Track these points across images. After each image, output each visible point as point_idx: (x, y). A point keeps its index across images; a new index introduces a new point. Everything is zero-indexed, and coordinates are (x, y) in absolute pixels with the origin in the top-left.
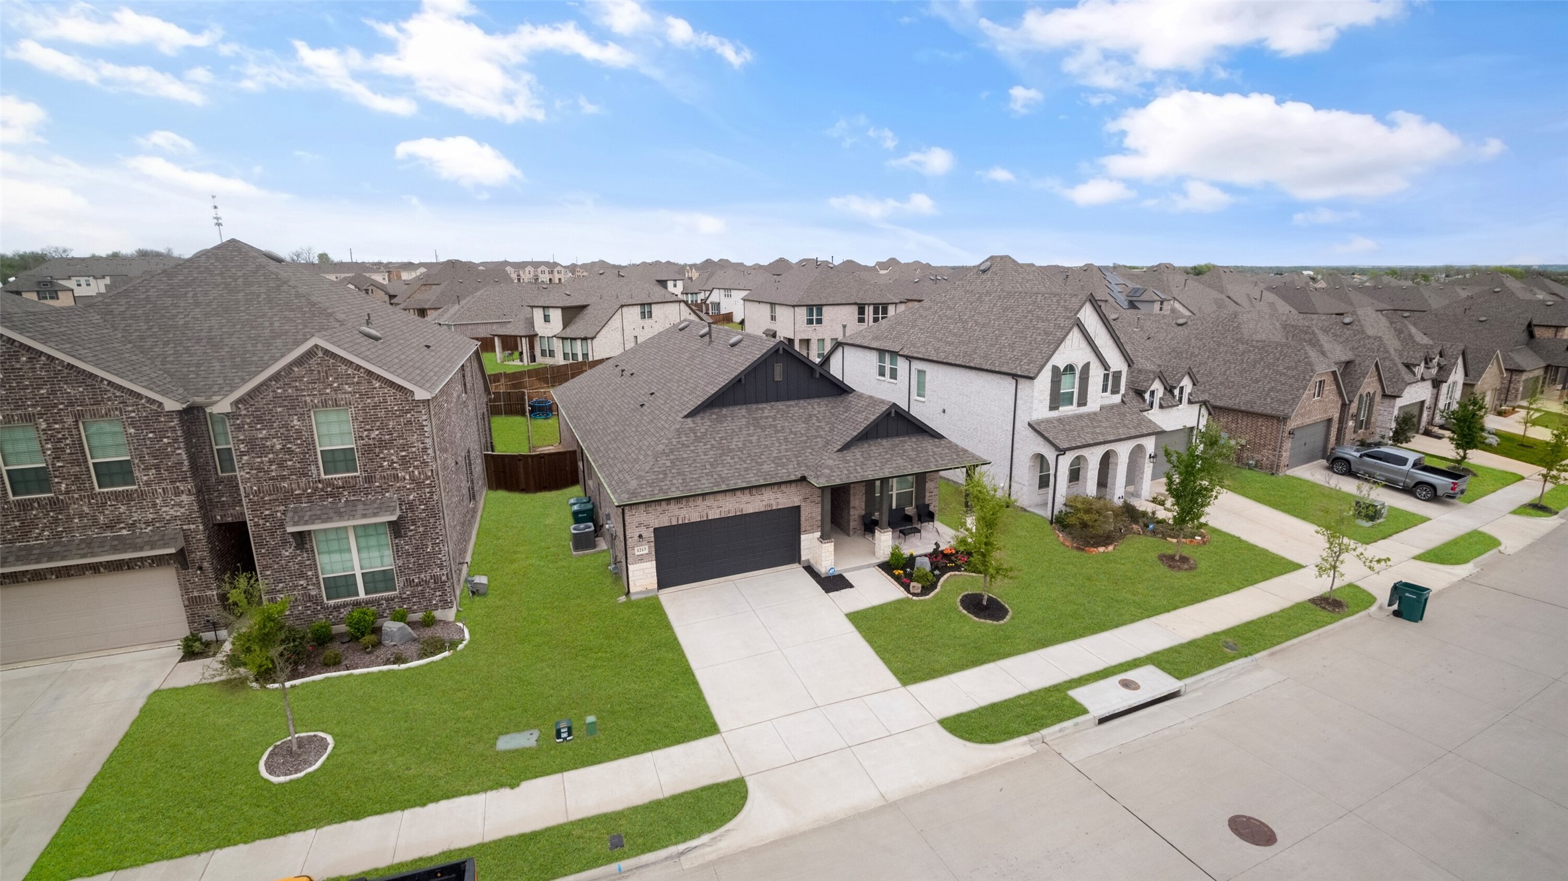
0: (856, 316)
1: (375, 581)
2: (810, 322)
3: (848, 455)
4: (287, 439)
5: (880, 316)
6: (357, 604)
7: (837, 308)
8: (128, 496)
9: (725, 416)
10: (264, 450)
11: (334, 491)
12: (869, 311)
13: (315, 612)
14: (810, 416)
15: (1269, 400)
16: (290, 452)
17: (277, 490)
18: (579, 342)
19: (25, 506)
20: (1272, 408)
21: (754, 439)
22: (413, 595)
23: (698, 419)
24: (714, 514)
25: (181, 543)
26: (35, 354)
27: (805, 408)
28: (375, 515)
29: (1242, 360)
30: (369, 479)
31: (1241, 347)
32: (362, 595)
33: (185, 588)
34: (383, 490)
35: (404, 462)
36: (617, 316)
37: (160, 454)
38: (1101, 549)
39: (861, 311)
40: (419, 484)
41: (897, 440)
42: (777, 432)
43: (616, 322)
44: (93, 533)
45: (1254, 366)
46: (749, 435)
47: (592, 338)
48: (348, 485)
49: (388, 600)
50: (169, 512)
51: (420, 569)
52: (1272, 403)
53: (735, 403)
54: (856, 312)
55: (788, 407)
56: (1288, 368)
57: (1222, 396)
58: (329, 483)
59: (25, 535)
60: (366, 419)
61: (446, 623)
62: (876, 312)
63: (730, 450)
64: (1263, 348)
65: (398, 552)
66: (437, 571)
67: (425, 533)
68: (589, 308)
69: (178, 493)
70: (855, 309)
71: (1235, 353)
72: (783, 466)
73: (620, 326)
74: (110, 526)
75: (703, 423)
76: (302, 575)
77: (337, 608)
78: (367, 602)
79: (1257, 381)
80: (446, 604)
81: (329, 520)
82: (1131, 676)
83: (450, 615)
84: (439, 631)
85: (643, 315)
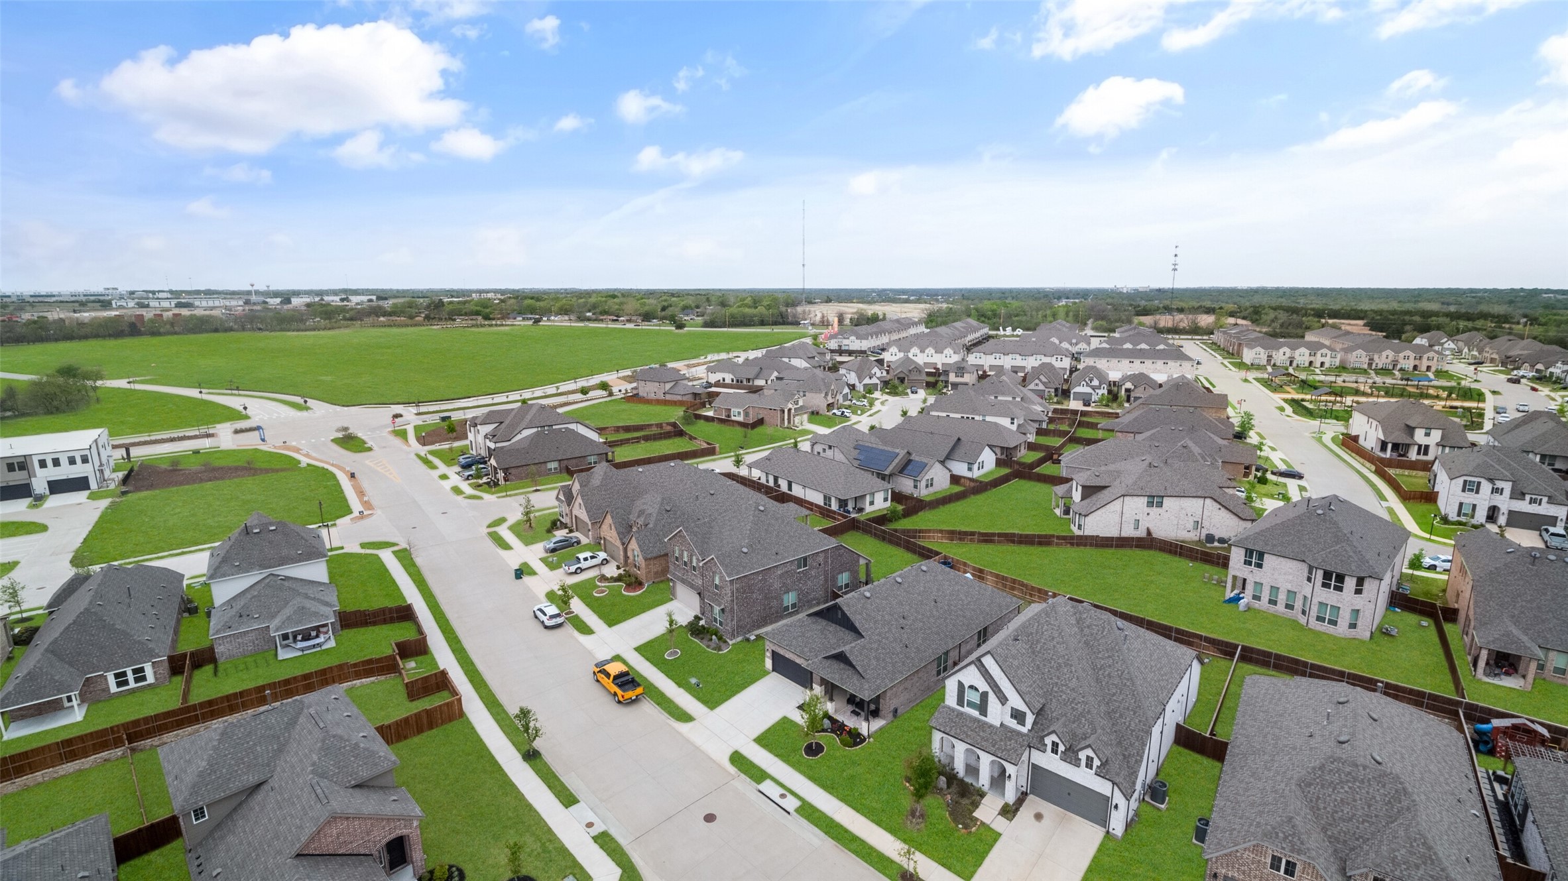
0: (1306, 574)
1: (720, 623)
2: (1248, 563)
4: (710, 577)
5: (1333, 583)
7: (1282, 559)
8: (695, 575)
9: (818, 622)
10: (707, 578)
12: (1318, 575)
13: (711, 624)
14: (837, 636)
15: (1220, 836)
16: (710, 580)
17: (707, 588)
19: (684, 569)
20: (1213, 841)
22: (725, 631)
24: (787, 656)
25: (699, 591)
26: (687, 538)
27: (838, 631)
28: (718, 606)
30: (720, 595)
32: (718, 625)
34: (722, 600)
35: (725, 594)
39: (1311, 571)
40: (728, 602)
41: (847, 667)
44: (690, 580)
47: (1085, 516)
48: (717, 594)
49: (721, 630)
50: (699, 582)
51: (726, 625)
52: (1218, 838)
53: (826, 619)
54: (1305, 569)
55: (833, 627)
56: (1258, 824)
58: (714, 592)
60: (720, 579)
62: (1327, 577)
65: (723, 617)
66: (729, 628)
67: (728, 616)
68: (1105, 491)
69: (701, 579)
70: (1303, 567)
73: (1119, 510)
74: (693, 581)
76: (710, 613)
77: (714, 625)
78: (719, 628)
79: (1242, 817)
82: (789, 796)
83: (731, 643)
84: (723, 645)
85: (1150, 504)
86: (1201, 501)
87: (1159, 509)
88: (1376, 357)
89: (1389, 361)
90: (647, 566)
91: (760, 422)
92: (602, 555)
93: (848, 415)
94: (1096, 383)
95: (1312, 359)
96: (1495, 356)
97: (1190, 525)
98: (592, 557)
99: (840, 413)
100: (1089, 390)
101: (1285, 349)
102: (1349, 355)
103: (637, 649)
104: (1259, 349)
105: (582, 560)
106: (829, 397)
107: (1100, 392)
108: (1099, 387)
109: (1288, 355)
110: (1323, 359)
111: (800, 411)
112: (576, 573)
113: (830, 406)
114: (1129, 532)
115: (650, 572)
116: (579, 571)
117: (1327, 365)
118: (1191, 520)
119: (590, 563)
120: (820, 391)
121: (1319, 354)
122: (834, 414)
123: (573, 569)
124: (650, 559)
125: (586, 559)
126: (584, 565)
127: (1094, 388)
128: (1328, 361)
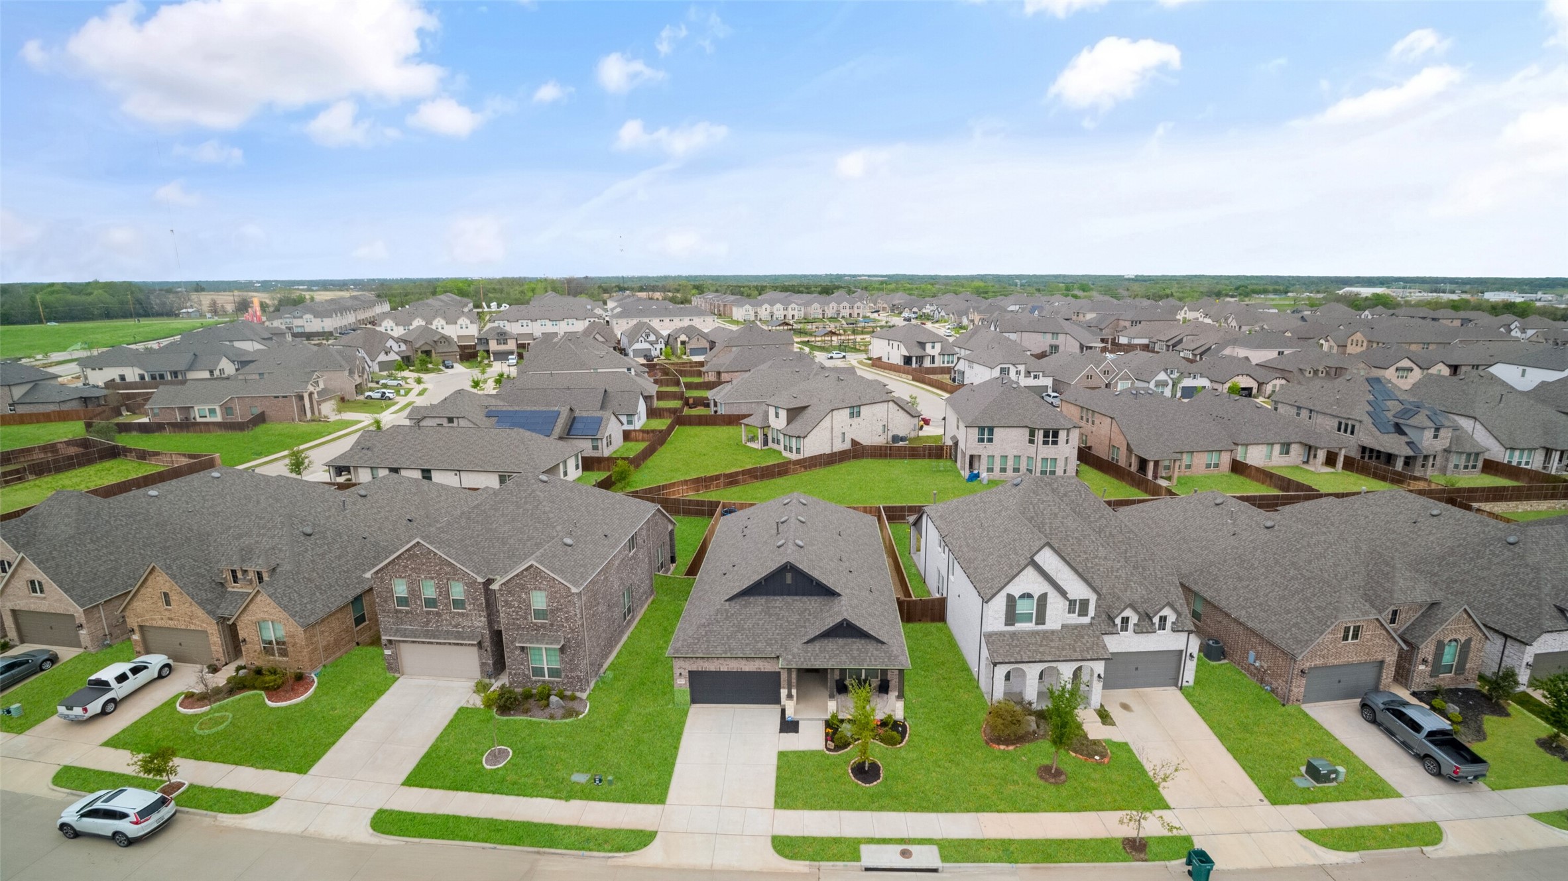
0: (1027, 438)
1: (553, 672)
2: (981, 440)
3: (810, 647)
4: (520, 602)
5: (1051, 439)
6: (544, 682)
7: (1008, 429)
8: (462, 615)
9: (750, 603)
10: (511, 606)
11: (537, 628)
12: (1040, 435)
13: (527, 682)
14: (806, 610)
15: (1288, 635)
16: (521, 608)
17: (515, 624)
18: (794, 439)
19: (428, 613)
20: (1287, 643)
21: (761, 623)
22: (568, 682)
23: (733, 603)
24: (724, 668)
25: (480, 638)
26: (436, 554)
27: (804, 603)
28: (551, 644)
29: (1287, 586)
30: (552, 625)
31: (1292, 572)
32: (547, 677)
33: (480, 657)
34: (557, 631)
35: (567, 619)
36: (828, 418)
37: (475, 599)
38: (1002, 747)
39: (1032, 434)
40: (573, 631)
41: (850, 640)
42: (778, 619)
43: (826, 422)
44: (450, 628)
45: (1293, 596)
46: (760, 619)
47: (804, 438)
48: (543, 626)
49: (558, 683)
50: (477, 624)
51: (572, 670)
52: (1289, 639)
53: (760, 594)
54: (1028, 434)
55: (794, 601)
56: (1318, 608)
57: (1256, 617)
58: (535, 624)
59: (427, 625)
60: (551, 598)
61: (581, 699)
62: (1046, 435)
63: (744, 629)
64: (1309, 579)
65: (562, 660)
66: (579, 673)
67: (574, 654)
68: (809, 410)
69: (480, 616)
70: (1026, 432)
71: (1285, 577)
72: (771, 645)
73: (829, 426)
74: (456, 626)
75: (736, 606)
76: (522, 664)
77: (536, 682)
78: (549, 682)
79: (1288, 612)
80: (583, 690)
81: (532, 643)
82: (913, 848)
83: (584, 696)
84: (575, 705)
85: (852, 415)
86: (885, 405)
87: (858, 419)
88: (826, 308)
89: (834, 311)
90: (309, 639)
91: (260, 419)
92: (156, 661)
93: (391, 396)
94: (652, 338)
95: (785, 313)
96: (885, 305)
97: (880, 430)
98: (135, 671)
99: (379, 395)
100: (647, 346)
101: (766, 306)
102: (809, 308)
103: (410, 782)
104: (747, 307)
105: (113, 683)
106: (356, 376)
107: (658, 347)
108: (657, 342)
109: (768, 311)
110: (793, 313)
111: (325, 395)
112: (104, 713)
113: (359, 389)
114: (839, 446)
115: (315, 649)
116: (111, 707)
117: (796, 317)
118: (881, 424)
119: (133, 682)
120: (341, 368)
121: (790, 309)
122: (370, 397)
123: (95, 707)
124: (313, 626)
125: (122, 678)
126: (118, 691)
127: (652, 343)
128: (796, 313)
